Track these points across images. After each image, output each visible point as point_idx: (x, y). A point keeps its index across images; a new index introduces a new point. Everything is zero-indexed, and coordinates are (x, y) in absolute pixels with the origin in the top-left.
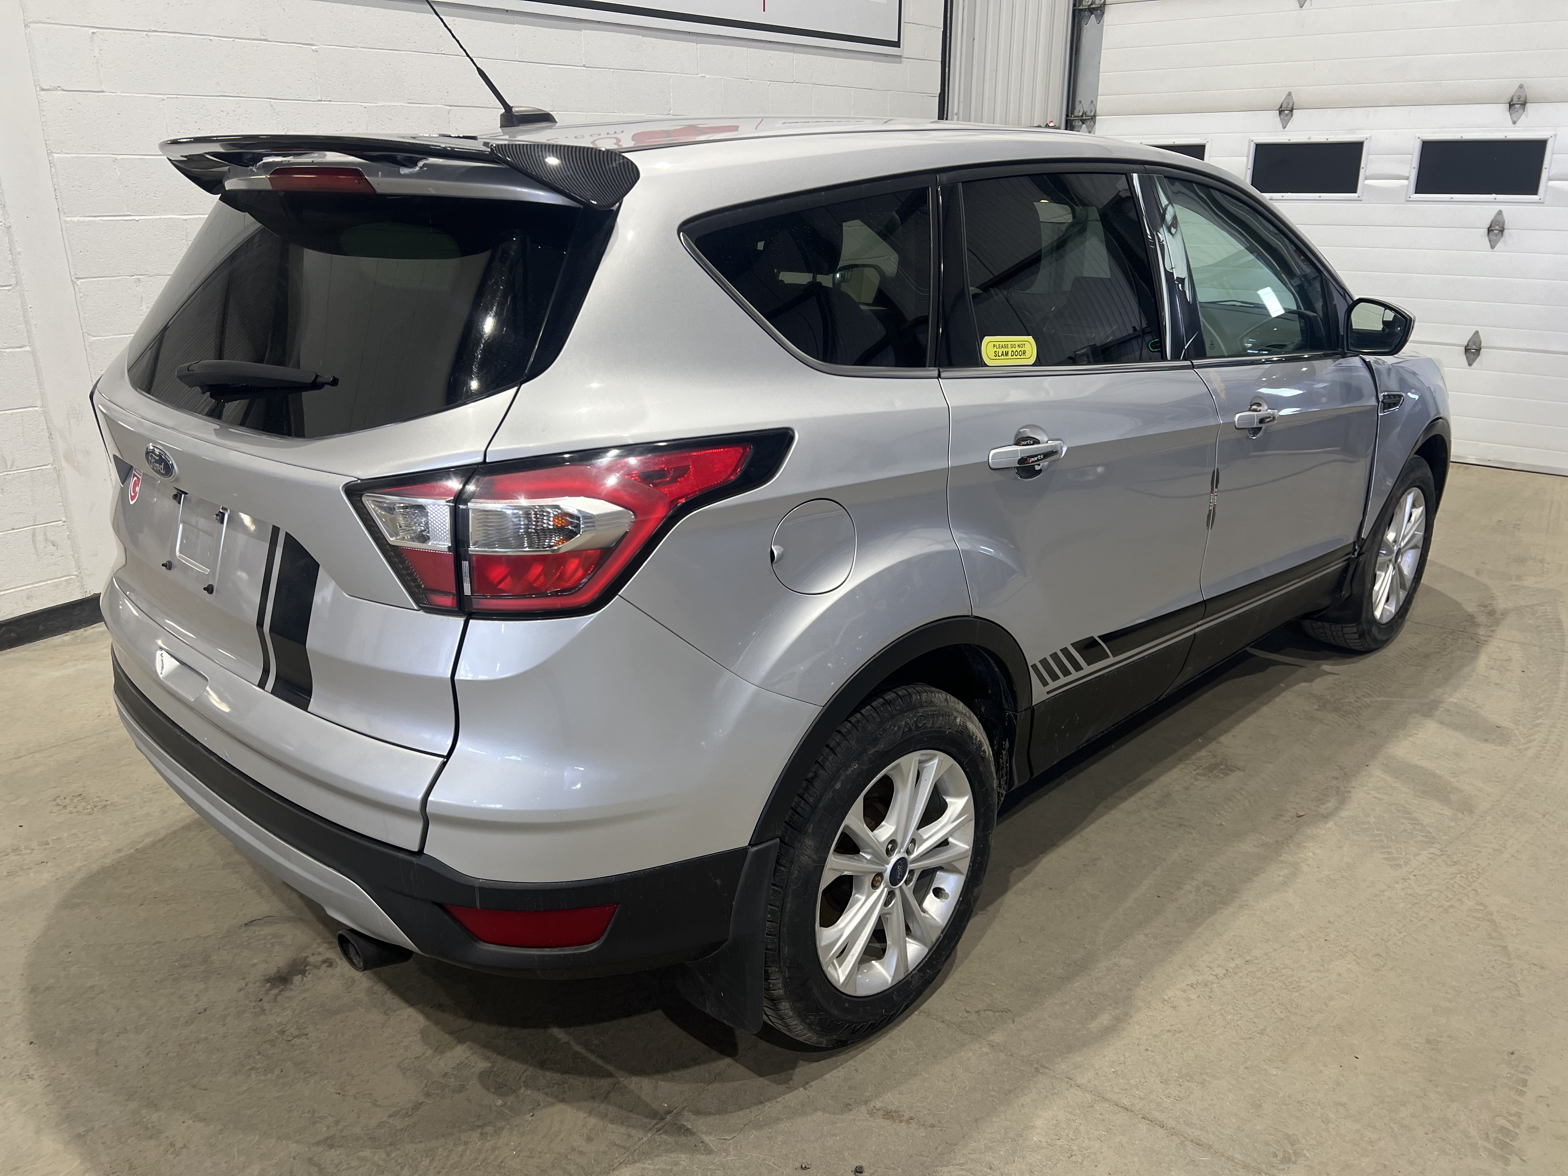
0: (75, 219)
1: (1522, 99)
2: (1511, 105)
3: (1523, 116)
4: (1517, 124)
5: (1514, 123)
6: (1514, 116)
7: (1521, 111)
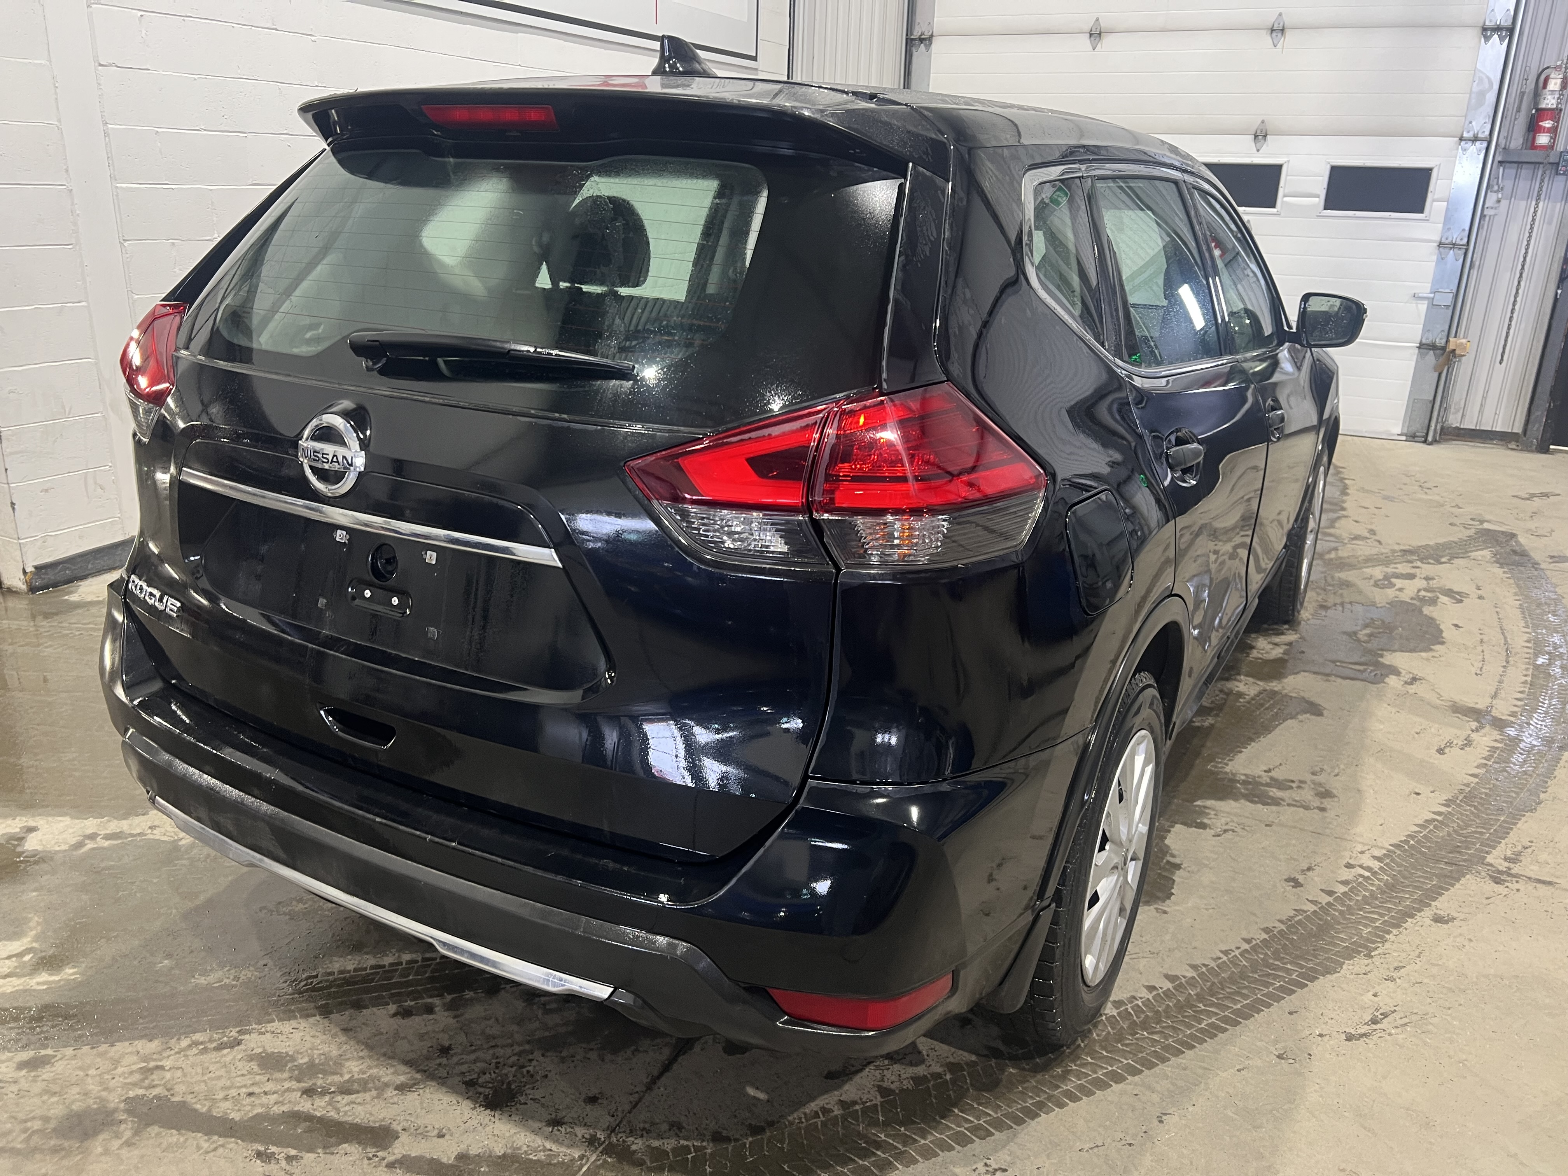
0: (124, 185)
1: (1264, 132)
2: (1256, 136)
3: (1265, 146)
4: (1261, 151)
5: (1258, 151)
6: (1258, 144)
7: (1263, 141)
